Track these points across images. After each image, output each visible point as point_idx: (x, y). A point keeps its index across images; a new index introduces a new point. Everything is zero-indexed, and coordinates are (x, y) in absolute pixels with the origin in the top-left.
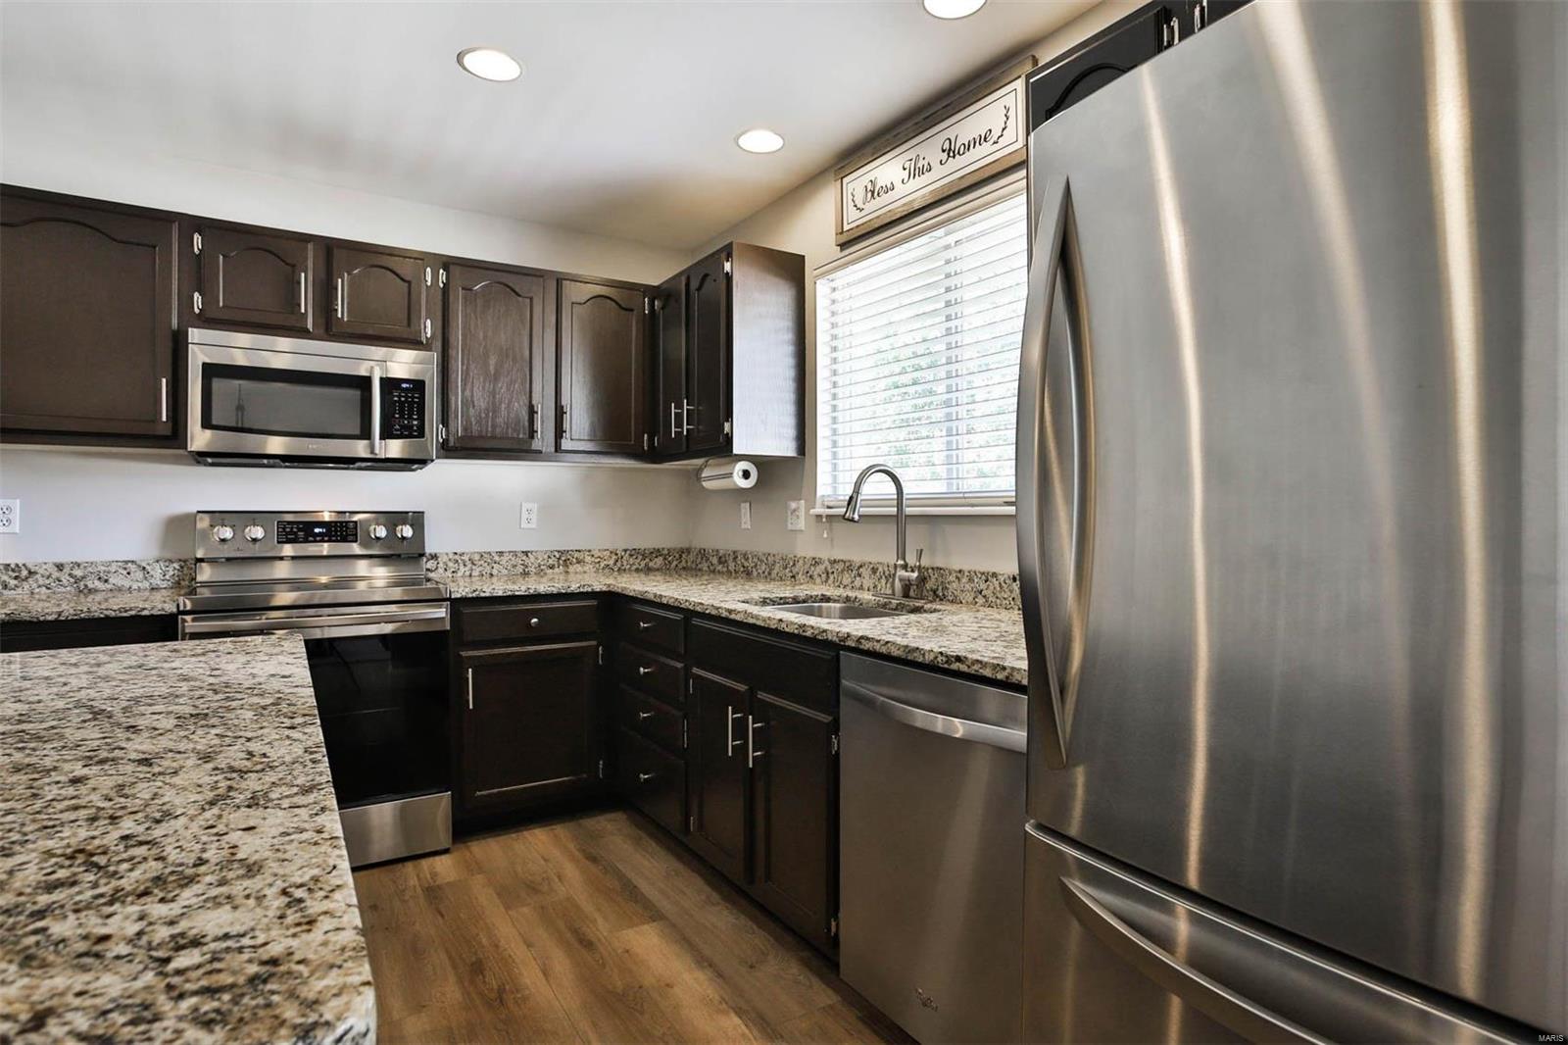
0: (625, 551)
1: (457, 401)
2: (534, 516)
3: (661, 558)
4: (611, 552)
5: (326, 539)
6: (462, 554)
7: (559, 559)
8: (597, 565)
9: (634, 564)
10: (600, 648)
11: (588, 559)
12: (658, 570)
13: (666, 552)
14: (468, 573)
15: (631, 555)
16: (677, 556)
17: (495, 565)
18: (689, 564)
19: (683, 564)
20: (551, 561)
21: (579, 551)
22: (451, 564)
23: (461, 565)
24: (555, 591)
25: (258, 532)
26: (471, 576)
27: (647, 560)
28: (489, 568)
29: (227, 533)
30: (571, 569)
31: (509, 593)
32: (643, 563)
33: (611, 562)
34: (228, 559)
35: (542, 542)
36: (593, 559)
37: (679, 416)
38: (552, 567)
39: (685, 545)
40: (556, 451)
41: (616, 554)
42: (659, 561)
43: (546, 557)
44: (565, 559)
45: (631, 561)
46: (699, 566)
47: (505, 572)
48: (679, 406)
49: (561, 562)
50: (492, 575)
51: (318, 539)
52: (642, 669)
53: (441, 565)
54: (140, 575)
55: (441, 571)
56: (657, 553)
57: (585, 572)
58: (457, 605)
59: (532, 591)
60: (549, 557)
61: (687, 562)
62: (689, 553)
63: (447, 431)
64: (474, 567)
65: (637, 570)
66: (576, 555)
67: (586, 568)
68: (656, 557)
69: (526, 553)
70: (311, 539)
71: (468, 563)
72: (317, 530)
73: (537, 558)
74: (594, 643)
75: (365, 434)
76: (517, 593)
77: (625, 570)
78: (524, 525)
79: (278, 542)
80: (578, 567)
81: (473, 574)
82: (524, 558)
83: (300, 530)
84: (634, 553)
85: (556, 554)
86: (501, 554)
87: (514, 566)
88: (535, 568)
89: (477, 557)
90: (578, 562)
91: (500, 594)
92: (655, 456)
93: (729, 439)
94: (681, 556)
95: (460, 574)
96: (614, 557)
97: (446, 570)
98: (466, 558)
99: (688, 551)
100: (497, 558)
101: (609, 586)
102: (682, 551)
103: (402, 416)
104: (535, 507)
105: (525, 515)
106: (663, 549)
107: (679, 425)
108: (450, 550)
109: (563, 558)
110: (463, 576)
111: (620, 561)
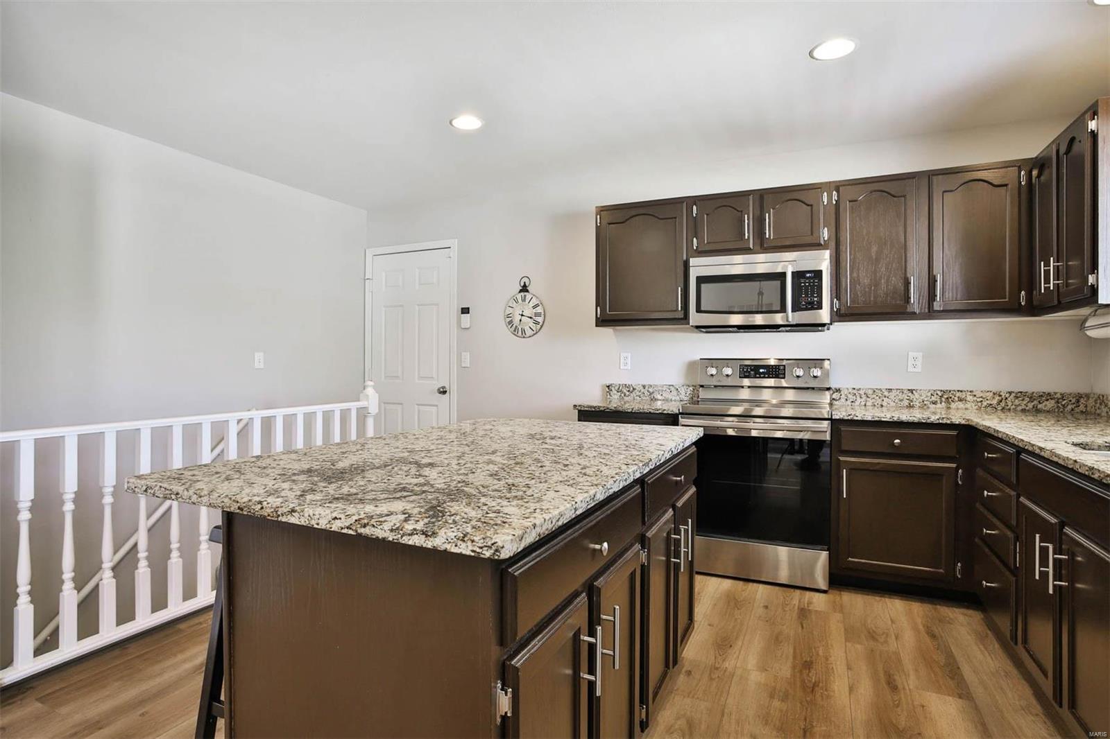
0: (1010, 393)
1: (847, 281)
2: (919, 363)
3: (1053, 402)
4: (994, 394)
5: (767, 376)
6: (859, 390)
7: (941, 397)
8: (980, 404)
9: (1019, 405)
10: (960, 471)
11: (970, 398)
12: (1048, 411)
13: (1058, 396)
14: (863, 403)
15: (1017, 397)
16: (1074, 401)
17: (884, 399)
18: (1088, 409)
19: (1082, 408)
20: (933, 398)
21: (961, 391)
22: (850, 396)
23: (858, 397)
24: (916, 420)
25: (729, 371)
26: (865, 405)
27: (1035, 402)
28: (880, 400)
29: (713, 371)
30: (953, 405)
31: (877, 419)
32: (1030, 405)
33: (995, 402)
34: (715, 386)
35: (928, 383)
36: (975, 398)
37: (1047, 273)
38: (935, 403)
39: (1083, 389)
40: (929, 312)
41: (1000, 396)
42: (1050, 404)
43: (929, 394)
44: (947, 397)
45: (1017, 402)
46: (1098, 411)
47: (892, 404)
48: (1047, 264)
49: (943, 399)
50: (882, 406)
51: (762, 376)
52: (986, 492)
53: (843, 396)
54: (675, 393)
55: (843, 400)
56: (1049, 396)
57: (966, 409)
58: (836, 423)
59: (895, 419)
60: (932, 395)
61: (1086, 407)
62: (1088, 398)
63: (840, 303)
64: (868, 399)
65: (1023, 411)
66: (958, 394)
67: (968, 405)
68: (1047, 400)
69: (911, 391)
70: (758, 376)
71: (863, 396)
72: (761, 371)
73: (921, 396)
74: (954, 465)
75: (783, 309)
76: (883, 419)
77: (1009, 409)
78: (911, 369)
79: (740, 377)
80: (961, 405)
81: (867, 404)
82: (910, 394)
83: (752, 370)
84: (1020, 395)
85: (939, 393)
86: (890, 390)
87: (901, 400)
88: (920, 402)
89: (870, 392)
90: (960, 400)
91: (870, 418)
92: (1035, 308)
93: (1094, 290)
94: (1078, 401)
95: (857, 403)
96: (997, 398)
97: (847, 400)
98: (862, 392)
99: (1087, 396)
100: (886, 393)
101: (968, 420)
102: (1079, 397)
103: (807, 295)
104: (920, 355)
105: (911, 362)
106: (1056, 393)
107: (1047, 281)
108: (850, 386)
109: (946, 397)
110: (860, 405)
111: (1003, 403)
